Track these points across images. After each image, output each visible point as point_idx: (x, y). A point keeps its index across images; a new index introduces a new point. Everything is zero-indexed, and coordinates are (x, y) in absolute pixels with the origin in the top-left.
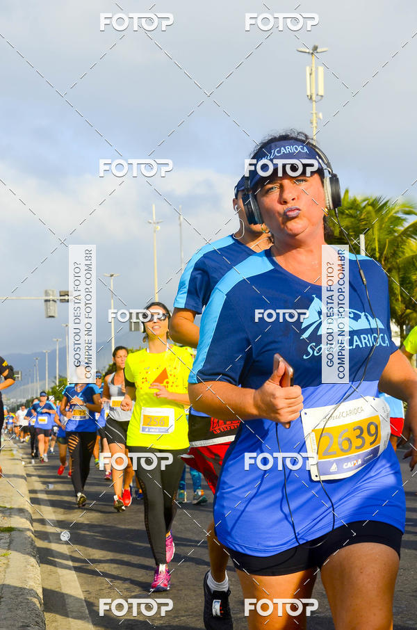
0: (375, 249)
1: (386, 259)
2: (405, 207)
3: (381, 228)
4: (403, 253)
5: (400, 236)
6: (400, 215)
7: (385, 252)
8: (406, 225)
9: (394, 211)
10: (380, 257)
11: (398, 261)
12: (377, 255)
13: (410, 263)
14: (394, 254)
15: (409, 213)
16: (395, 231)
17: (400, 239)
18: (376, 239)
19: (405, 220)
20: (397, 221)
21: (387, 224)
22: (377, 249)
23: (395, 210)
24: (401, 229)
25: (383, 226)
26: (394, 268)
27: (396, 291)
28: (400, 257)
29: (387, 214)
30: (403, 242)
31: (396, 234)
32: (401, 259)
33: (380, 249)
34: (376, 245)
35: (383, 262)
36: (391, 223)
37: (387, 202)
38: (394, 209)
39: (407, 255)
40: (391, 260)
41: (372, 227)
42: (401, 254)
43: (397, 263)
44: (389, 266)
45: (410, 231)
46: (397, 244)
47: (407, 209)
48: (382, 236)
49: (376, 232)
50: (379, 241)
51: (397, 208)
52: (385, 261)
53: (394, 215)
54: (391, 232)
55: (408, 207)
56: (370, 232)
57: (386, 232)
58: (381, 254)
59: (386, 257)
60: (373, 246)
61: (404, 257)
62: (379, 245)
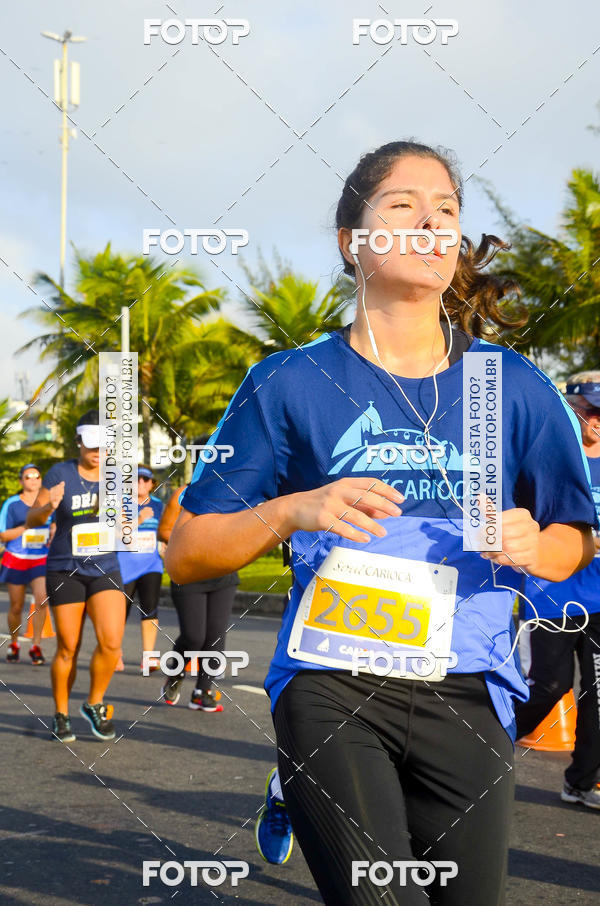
0: (143, 329)
1: (158, 344)
2: (186, 274)
3: (152, 301)
4: (181, 336)
5: (178, 314)
6: (180, 285)
7: (158, 335)
8: (188, 299)
9: (171, 279)
10: (150, 341)
11: (174, 348)
12: (146, 338)
13: (189, 352)
14: (170, 339)
15: (191, 283)
16: (171, 307)
17: (177, 318)
18: (146, 316)
19: (185, 292)
20: (175, 292)
21: (162, 296)
22: (146, 330)
23: (173, 276)
24: (179, 304)
25: (156, 297)
26: (168, 357)
27: (169, 389)
28: (177, 343)
29: (161, 281)
30: (181, 322)
31: (173, 311)
32: (178, 346)
33: (150, 330)
34: (145, 324)
35: (153, 348)
36: (167, 295)
37: (162, 265)
38: (170, 276)
39: (186, 341)
40: (164, 346)
41: (141, 298)
42: (178, 339)
43: (172, 351)
44: (161, 354)
45: (192, 308)
46: (174, 325)
47: (189, 278)
48: (154, 312)
49: (146, 306)
50: (150, 319)
51: (175, 275)
52: (156, 346)
53: (172, 284)
54: (167, 307)
55: (190, 275)
56: (138, 305)
57: (160, 308)
58: (152, 337)
59: (157, 342)
60: (141, 325)
61: (183, 343)
62: (149, 324)
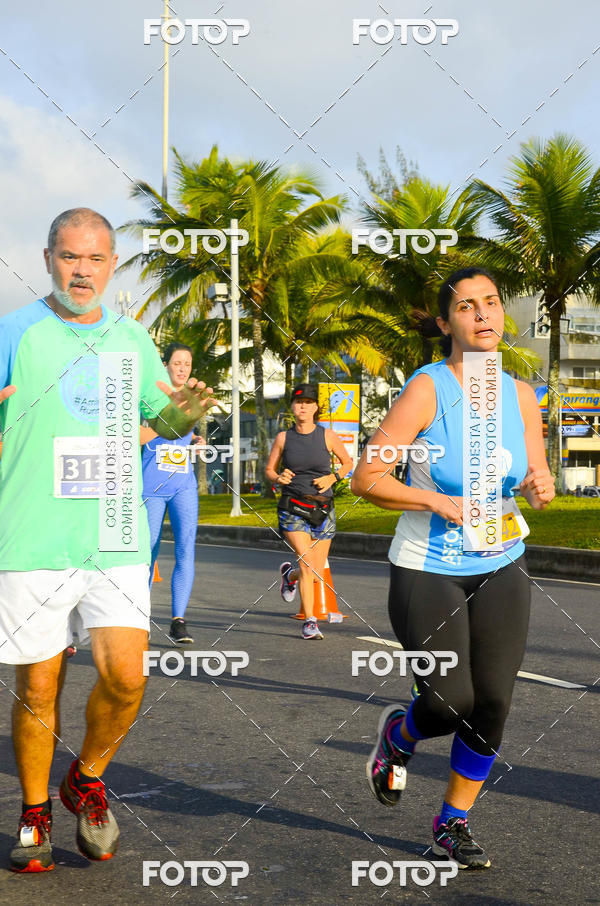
0: (254, 244)
1: (270, 260)
2: (301, 181)
3: (263, 213)
4: (295, 251)
5: (292, 225)
6: (294, 193)
7: (268, 249)
8: (302, 209)
9: (284, 187)
10: (261, 256)
11: (287, 264)
12: (257, 253)
13: (304, 268)
14: (282, 253)
15: (306, 191)
16: (285, 218)
17: (290, 230)
18: (257, 228)
19: (300, 201)
20: (288, 201)
21: (275, 206)
22: (257, 245)
23: (287, 184)
24: (293, 215)
25: (268, 208)
26: (282, 275)
27: (283, 311)
28: (291, 259)
29: (275, 190)
30: (296, 236)
31: (287, 223)
32: (291, 262)
33: (261, 243)
34: (256, 237)
35: (265, 265)
36: (280, 205)
37: (276, 170)
38: (284, 183)
39: (302, 256)
40: (276, 262)
41: (251, 209)
42: (292, 254)
43: (286, 268)
44: (274, 271)
45: (308, 219)
46: (287, 238)
47: (305, 185)
48: (266, 224)
49: (257, 217)
50: (260, 232)
51: (289, 182)
52: (267, 262)
53: (285, 192)
54: (280, 218)
55: (306, 182)
56: (247, 216)
57: (272, 219)
58: (262, 251)
59: (269, 257)
60: (251, 239)
61: (297, 259)
62: (259, 237)
